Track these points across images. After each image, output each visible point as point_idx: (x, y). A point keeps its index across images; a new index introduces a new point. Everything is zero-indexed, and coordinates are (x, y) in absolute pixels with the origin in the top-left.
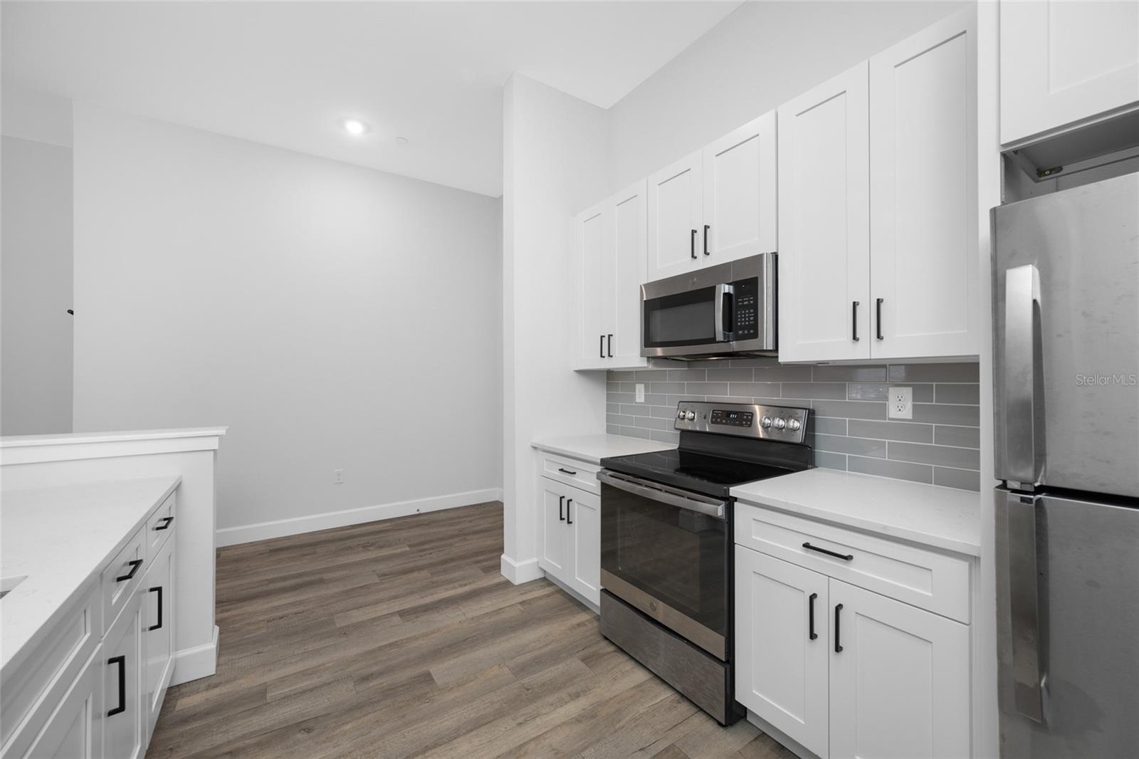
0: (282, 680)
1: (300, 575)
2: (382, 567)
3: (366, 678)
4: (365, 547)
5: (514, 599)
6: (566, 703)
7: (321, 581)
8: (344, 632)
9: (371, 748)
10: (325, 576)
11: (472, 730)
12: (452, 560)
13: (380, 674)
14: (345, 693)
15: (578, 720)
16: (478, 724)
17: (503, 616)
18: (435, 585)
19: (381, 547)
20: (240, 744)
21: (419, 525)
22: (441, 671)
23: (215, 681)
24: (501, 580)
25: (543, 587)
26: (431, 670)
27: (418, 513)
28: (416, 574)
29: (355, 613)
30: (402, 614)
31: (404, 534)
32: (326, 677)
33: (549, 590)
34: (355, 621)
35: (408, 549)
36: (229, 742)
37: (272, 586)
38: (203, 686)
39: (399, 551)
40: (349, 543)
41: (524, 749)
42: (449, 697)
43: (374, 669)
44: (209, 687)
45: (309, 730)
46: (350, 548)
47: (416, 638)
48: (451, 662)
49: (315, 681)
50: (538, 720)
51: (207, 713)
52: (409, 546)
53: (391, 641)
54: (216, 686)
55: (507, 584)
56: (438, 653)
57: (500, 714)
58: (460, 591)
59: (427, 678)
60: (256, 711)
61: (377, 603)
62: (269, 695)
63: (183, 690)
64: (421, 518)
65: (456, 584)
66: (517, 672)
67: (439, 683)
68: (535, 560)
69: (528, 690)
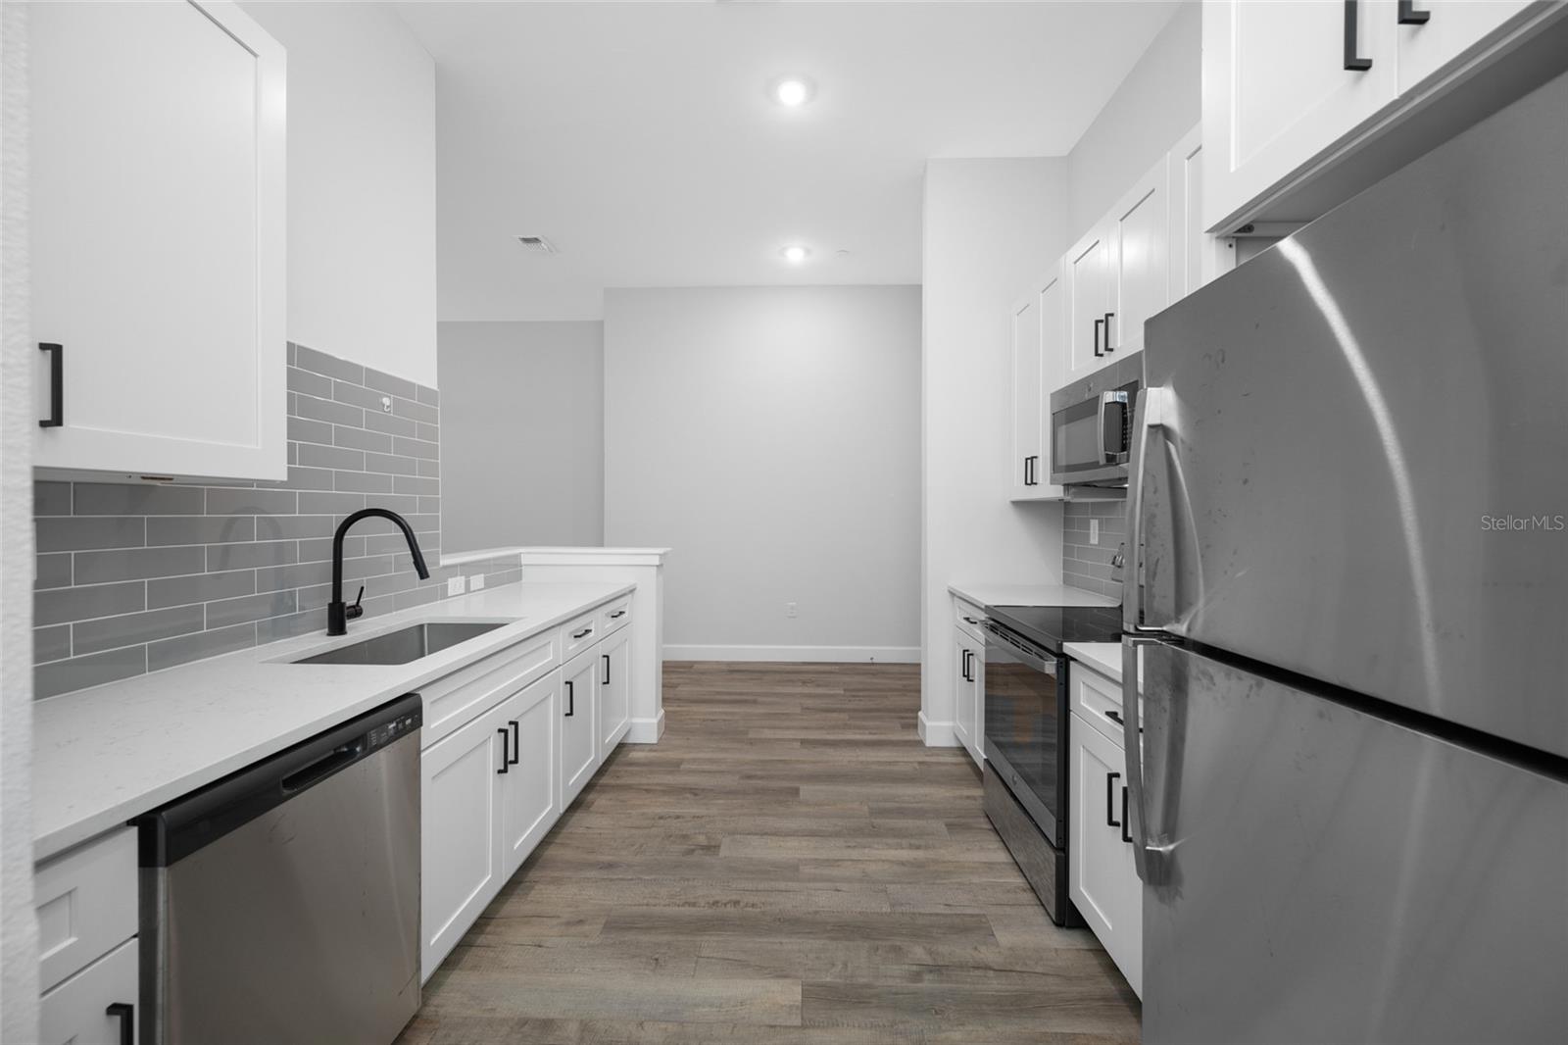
0: (694, 760)
1: (741, 694)
2: (809, 702)
3: (749, 777)
4: (804, 683)
5: (915, 757)
6: (902, 848)
7: (755, 702)
8: (752, 742)
9: (728, 819)
10: (760, 699)
12: (878, 710)
13: (761, 778)
14: (731, 782)
15: (903, 864)
16: (813, 834)
17: (895, 768)
18: (846, 727)
19: (818, 686)
20: (653, 788)
21: (874, 674)
22: (807, 790)
23: (655, 747)
24: (917, 738)
25: (955, 755)
26: (801, 787)
27: (870, 661)
28: (835, 715)
29: (766, 731)
30: (803, 742)
31: (846, 679)
32: (723, 767)
33: (962, 759)
34: (763, 736)
35: (842, 692)
36: (648, 785)
37: (718, 697)
38: (648, 748)
39: (832, 692)
40: (792, 677)
41: (840, 863)
42: (804, 809)
43: (759, 773)
44: (651, 750)
45: (696, 795)
46: (792, 681)
47: (804, 762)
48: (820, 787)
49: (714, 767)
50: (866, 851)
51: (644, 765)
52: (845, 690)
53: (783, 758)
54: (655, 751)
55: (920, 743)
56: (813, 778)
57: (837, 834)
58: (867, 737)
59: (796, 792)
60: (671, 773)
61: (788, 728)
62: (682, 767)
63: (636, 747)
64: (873, 667)
65: (867, 732)
66: (874, 813)
67: (801, 797)
68: (951, 724)
69: (874, 827)
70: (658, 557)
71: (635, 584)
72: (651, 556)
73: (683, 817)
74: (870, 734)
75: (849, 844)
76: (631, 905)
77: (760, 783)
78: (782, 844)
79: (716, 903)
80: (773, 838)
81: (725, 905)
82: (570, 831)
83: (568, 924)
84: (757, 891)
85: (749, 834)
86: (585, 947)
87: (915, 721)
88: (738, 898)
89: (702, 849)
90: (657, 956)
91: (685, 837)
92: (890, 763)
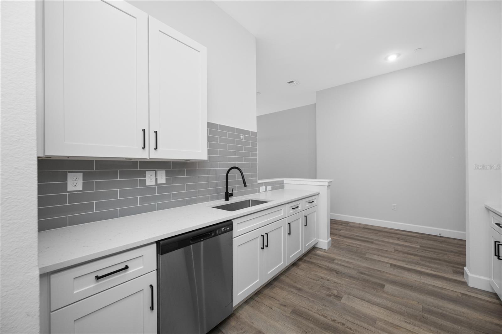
0: (340, 260)
1: (367, 238)
2: (399, 248)
3: (362, 273)
4: (399, 239)
5: (460, 290)
7: (372, 243)
8: (366, 259)
9: (348, 288)
10: (375, 242)
11: (384, 308)
12: (440, 260)
13: (368, 275)
14: (353, 273)
16: (387, 308)
17: (443, 292)
18: (417, 264)
19: (406, 242)
20: (322, 266)
21: (441, 242)
22: (388, 287)
23: (326, 251)
24: (464, 281)
25: (490, 297)
26: (386, 285)
27: (439, 235)
28: (412, 257)
29: (375, 256)
30: (392, 265)
31: (423, 241)
32: (351, 266)
33: (495, 301)
34: (373, 258)
35: (419, 247)
36: (320, 264)
37: (356, 237)
38: (324, 251)
39: (413, 246)
40: (393, 235)
42: (386, 296)
43: (367, 273)
44: (325, 252)
45: (337, 274)
46: (392, 237)
47: (390, 274)
48: (397, 288)
49: (348, 265)
50: (416, 328)
51: (321, 256)
52: (420, 246)
53: (380, 269)
54: (326, 252)
55: (465, 284)
56: (394, 283)
57: (401, 313)
58: (429, 271)
59: (383, 286)
60: (330, 262)
61: (385, 257)
62: (335, 261)
63: (320, 250)
64: (440, 238)
65: (429, 269)
66: (424, 310)
67: (385, 290)
68: (488, 279)
69: (423, 318)
70: (327, 183)
71: (319, 192)
72: (325, 182)
73: (330, 281)
74: (431, 270)
75: (407, 321)
76: (302, 307)
77: (367, 277)
78: (371, 307)
79: (334, 320)
80: (367, 303)
81: (338, 323)
82: (290, 272)
83: (281, 305)
84: (354, 323)
85: (356, 297)
86: (284, 315)
87: (462, 270)
88: (344, 322)
89: (335, 296)
90: (307, 331)
91: (329, 289)
92: (441, 288)
